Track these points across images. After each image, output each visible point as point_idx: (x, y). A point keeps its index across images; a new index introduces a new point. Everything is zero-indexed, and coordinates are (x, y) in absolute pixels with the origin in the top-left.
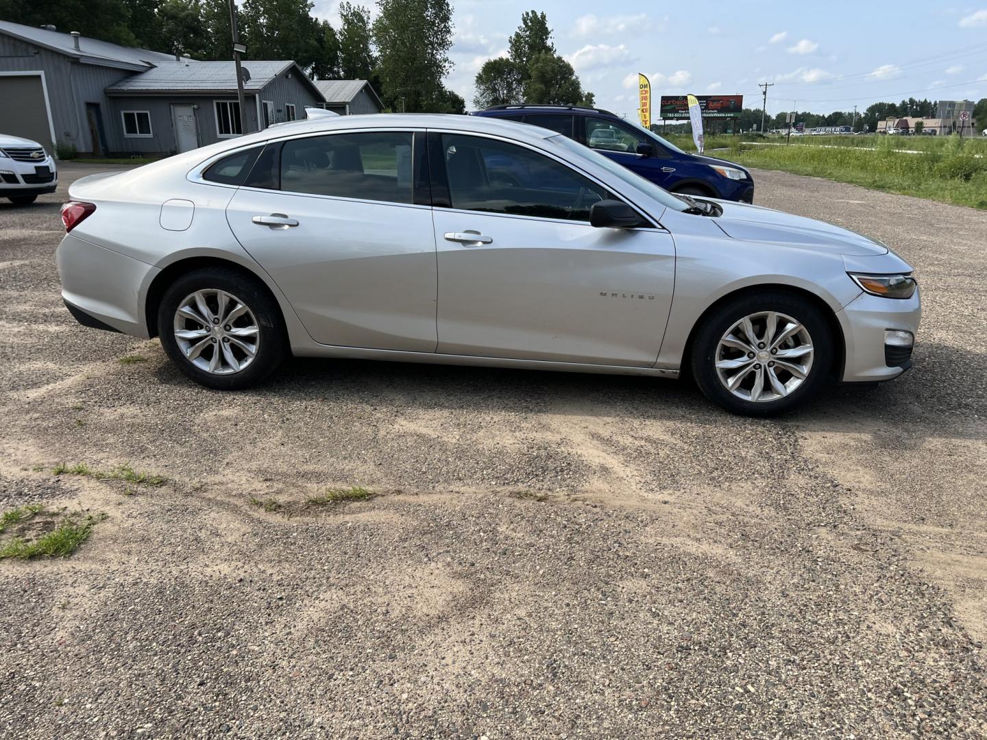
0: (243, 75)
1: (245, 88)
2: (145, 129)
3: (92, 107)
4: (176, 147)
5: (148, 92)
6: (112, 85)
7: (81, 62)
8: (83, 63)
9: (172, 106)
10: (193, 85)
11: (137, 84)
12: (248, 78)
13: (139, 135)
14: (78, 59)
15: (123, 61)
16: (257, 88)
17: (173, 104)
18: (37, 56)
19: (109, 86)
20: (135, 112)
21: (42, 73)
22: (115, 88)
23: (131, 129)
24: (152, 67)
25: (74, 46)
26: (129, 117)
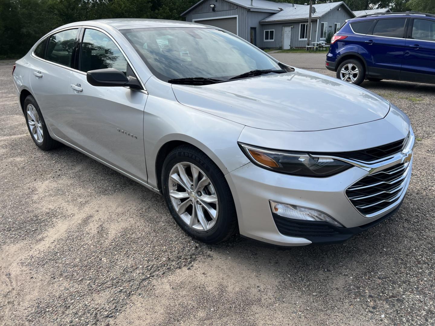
0: (312, 11)
1: (312, 17)
2: (272, 38)
3: (253, 29)
4: (282, 45)
5: (274, 21)
6: (263, 20)
7: (251, 10)
8: (252, 11)
9: (283, 27)
10: (293, 17)
11: (272, 18)
12: (315, 11)
13: (269, 40)
14: (250, 9)
15: (269, 9)
16: (319, 16)
17: (284, 26)
18: (237, 9)
19: (262, 20)
20: (269, 30)
21: (237, 16)
22: (263, 21)
23: (267, 38)
24: (281, 10)
25: (250, 4)
26: (267, 32)
